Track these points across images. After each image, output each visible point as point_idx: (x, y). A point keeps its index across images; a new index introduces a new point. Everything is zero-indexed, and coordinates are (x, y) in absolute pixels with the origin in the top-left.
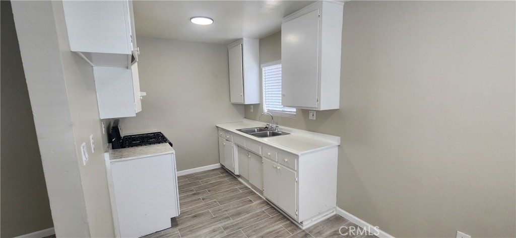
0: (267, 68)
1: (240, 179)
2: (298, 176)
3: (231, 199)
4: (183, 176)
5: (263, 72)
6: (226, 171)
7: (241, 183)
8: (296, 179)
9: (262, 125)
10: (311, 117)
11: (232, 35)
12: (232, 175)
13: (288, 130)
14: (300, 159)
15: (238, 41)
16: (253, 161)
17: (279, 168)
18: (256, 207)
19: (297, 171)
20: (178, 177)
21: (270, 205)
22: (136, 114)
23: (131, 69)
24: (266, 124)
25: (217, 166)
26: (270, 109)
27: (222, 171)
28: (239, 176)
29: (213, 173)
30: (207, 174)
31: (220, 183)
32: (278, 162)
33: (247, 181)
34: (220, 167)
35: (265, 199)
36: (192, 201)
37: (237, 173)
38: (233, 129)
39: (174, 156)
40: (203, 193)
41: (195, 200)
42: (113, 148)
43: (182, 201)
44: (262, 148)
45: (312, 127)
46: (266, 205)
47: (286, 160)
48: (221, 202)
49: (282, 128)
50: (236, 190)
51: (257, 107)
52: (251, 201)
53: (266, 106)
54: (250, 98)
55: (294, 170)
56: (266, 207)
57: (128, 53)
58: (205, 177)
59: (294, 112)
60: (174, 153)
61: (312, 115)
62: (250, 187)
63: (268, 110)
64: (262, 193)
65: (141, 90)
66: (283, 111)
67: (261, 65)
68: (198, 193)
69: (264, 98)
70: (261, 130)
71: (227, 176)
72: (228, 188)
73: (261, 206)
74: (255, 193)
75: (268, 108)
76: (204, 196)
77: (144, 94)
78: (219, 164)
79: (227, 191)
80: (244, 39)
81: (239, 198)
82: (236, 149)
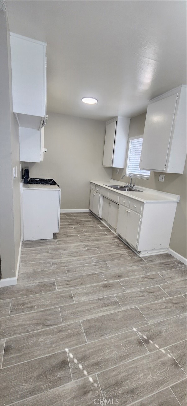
0: (134, 141)
1: (102, 221)
2: (142, 218)
3: (94, 231)
4: (63, 213)
5: (130, 144)
6: (92, 215)
7: (102, 223)
8: (140, 220)
9: (123, 184)
10: (160, 180)
11: (111, 114)
12: (96, 218)
13: (142, 189)
14: (145, 206)
15: (114, 119)
16: (113, 208)
17: (129, 212)
18: (110, 238)
19: (142, 214)
20: (61, 213)
21: (120, 239)
22: (41, 161)
23: (40, 131)
24: (126, 184)
25: (87, 210)
26: (131, 173)
27: (90, 214)
28: (101, 219)
29: (84, 214)
30: (79, 214)
31: (87, 221)
32: (129, 208)
33: (106, 222)
34: (89, 212)
35: (117, 235)
36: (68, 228)
37: (100, 216)
38: (102, 184)
39: (60, 193)
40: (75, 225)
41: (70, 228)
42: (24, 183)
43: (61, 227)
44: (120, 198)
45: (160, 188)
46: (117, 239)
47: (135, 206)
48: (86, 232)
49: (137, 187)
50: (98, 227)
51: (122, 170)
52: (107, 235)
53: (128, 170)
54: (118, 163)
55: (140, 214)
56: (117, 240)
57: (42, 116)
58: (77, 216)
59: (148, 176)
60: (60, 191)
61: (161, 178)
62: (108, 227)
63: (130, 173)
64: (115, 230)
65: (45, 147)
66: (140, 175)
67: (129, 138)
68: (72, 224)
69: (128, 164)
70: (122, 187)
71: (93, 218)
72: (93, 225)
73: (113, 239)
74: (111, 231)
75: (130, 172)
76: (76, 226)
77: (46, 150)
78: (89, 209)
79: (91, 226)
80: (119, 117)
81: (99, 231)
82: (101, 199)
